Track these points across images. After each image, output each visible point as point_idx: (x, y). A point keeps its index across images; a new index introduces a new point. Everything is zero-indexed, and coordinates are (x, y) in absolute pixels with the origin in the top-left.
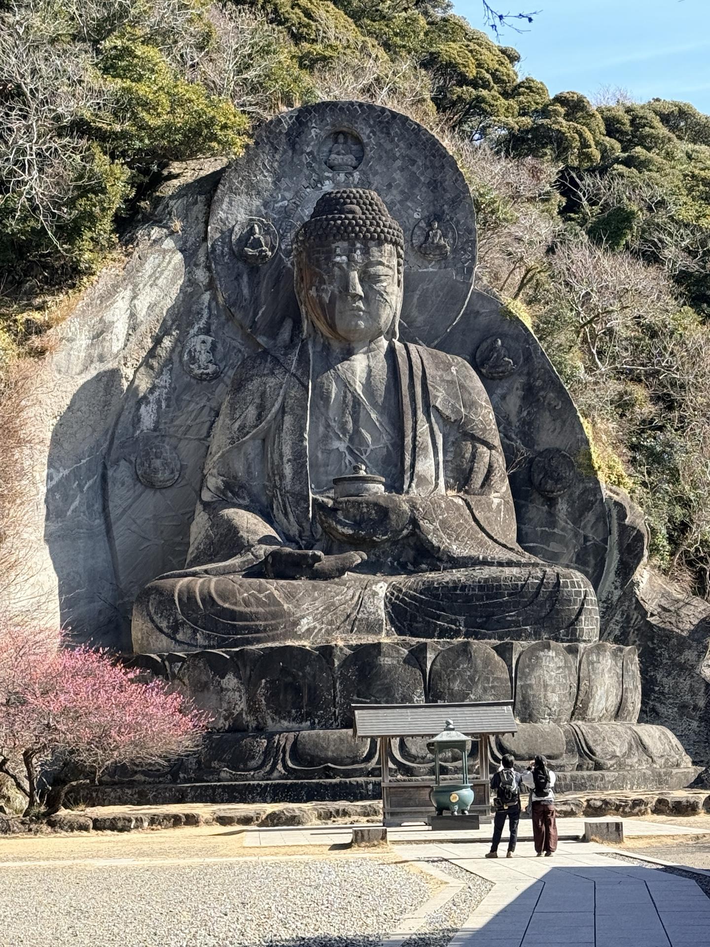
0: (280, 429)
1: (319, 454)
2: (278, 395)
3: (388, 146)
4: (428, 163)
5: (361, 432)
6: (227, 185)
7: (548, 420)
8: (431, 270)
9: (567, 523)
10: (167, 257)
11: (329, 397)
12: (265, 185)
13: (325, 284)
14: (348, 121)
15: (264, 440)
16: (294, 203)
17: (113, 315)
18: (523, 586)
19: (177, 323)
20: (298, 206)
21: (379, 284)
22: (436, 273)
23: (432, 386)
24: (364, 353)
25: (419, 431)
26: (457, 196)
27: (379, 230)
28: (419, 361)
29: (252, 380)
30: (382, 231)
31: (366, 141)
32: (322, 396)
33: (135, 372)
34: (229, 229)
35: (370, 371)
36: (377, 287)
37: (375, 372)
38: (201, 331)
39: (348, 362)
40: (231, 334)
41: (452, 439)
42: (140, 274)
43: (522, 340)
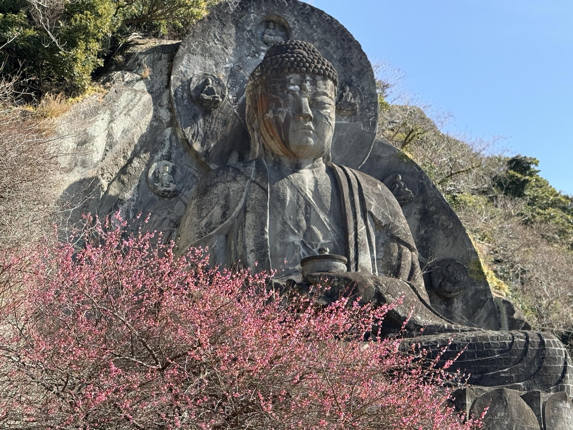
0: (242, 225)
1: (278, 246)
2: (241, 197)
3: (309, 31)
4: (339, 45)
5: (312, 229)
6: (186, 47)
7: (442, 237)
8: (344, 122)
9: (462, 318)
10: (138, 95)
11: (284, 200)
12: (216, 51)
13: (281, 107)
14: (278, 11)
15: (227, 236)
16: (238, 66)
17: (95, 131)
18: (511, 345)
19: (144, 148)
20: (241, 69)
21: (325, 111)
22: (348, 125)
23: (367, 196)
24: (310, 168)
25: (359, 231)
26: (362, 70)
27: (324, 68)
28: (354, 176)
29: (217, 186)
30: (326, 69)
31: (291, 26)
32: (280, 199)
33: (109, 185)
34: (188, 80)
35: (316, 182)
36: (323, 112)
37: (320, 182)
38: (163, 158)
39: (298, 174)
40: (187, 163)
41: (381, 241)
42: (117, 104)
43: (417, 177)
